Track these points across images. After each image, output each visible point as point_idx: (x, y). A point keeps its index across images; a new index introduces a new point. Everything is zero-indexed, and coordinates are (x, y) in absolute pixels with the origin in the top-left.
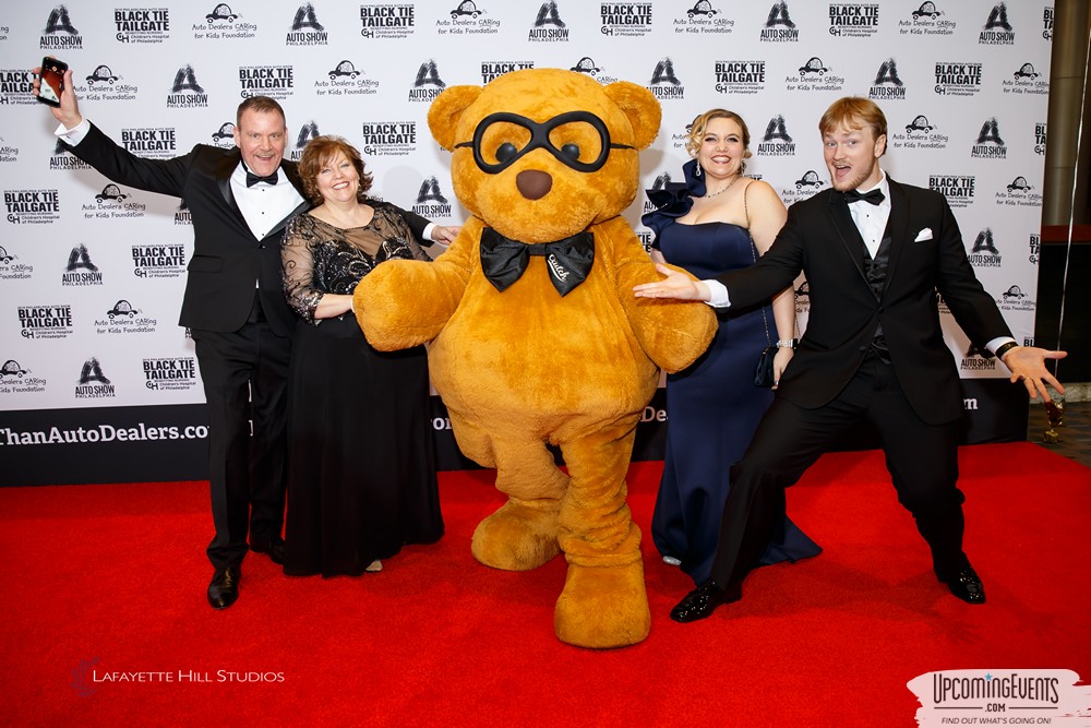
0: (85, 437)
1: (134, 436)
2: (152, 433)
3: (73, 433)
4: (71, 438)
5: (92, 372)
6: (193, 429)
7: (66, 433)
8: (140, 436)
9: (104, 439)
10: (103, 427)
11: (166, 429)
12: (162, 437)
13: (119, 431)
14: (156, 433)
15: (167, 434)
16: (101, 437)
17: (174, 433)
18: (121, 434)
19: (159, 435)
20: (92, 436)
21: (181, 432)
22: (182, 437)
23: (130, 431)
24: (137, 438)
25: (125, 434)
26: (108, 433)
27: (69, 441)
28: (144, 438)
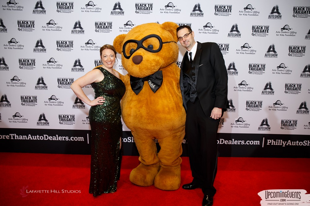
0: (39, 138)
1: (54, 139)
2: (60, 138)
3: (35, 137)
4: (35, 138)
5: (42, 118)
6: (73, 138)
7: (33, 136)
8: (56, 139)
9: (45, 139)
10: (45, 135)
11: (64, 137)
12: (63, 140)
13: (50, 137)
14: (61, 138)
15: (65, 139)
16: (44, 138)
18: (50, 138)
19: (62, 139)
20: (41, 138)
21: (69, 138)
22: (70, 140)
23: (53, 137)
24: (55, 140)
25: (52, 138)
26: (46, 137)
27: (34, 139)
28: (57, 140)
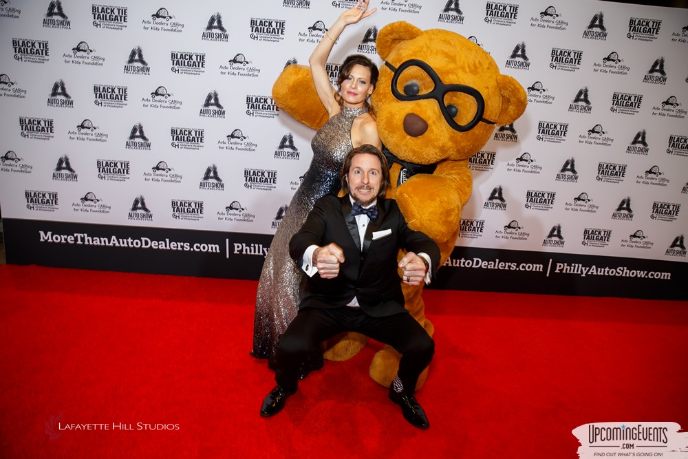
0: (132, 243)
1: (162, 246)
2: (173, 246)
3: (125, 240)
4: (123, 243)
5: (139, 204)
6: (199, 245)
7: (121, 240)
8: (166, 246)
9: (144, 246)
10: (143, 239)
11: (182, 244)
12: (180, 248)
13: (153, 242)
14: (176, 245)
15: (182, 247)
16: (142, 245)
17: (187, 247)
18: (154, 244)
19: (177, 247)
20: (136, 244)
21: (191, 246)
22: (192, 249)
23: (160, 242)
24: (164, 247)
25: (157, 244)
26: (147, 243)
27: (122, 245)
28: (168, 248)
